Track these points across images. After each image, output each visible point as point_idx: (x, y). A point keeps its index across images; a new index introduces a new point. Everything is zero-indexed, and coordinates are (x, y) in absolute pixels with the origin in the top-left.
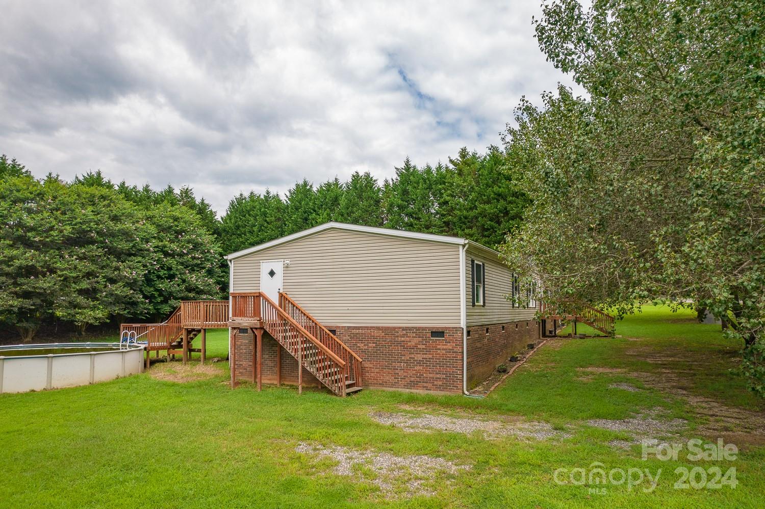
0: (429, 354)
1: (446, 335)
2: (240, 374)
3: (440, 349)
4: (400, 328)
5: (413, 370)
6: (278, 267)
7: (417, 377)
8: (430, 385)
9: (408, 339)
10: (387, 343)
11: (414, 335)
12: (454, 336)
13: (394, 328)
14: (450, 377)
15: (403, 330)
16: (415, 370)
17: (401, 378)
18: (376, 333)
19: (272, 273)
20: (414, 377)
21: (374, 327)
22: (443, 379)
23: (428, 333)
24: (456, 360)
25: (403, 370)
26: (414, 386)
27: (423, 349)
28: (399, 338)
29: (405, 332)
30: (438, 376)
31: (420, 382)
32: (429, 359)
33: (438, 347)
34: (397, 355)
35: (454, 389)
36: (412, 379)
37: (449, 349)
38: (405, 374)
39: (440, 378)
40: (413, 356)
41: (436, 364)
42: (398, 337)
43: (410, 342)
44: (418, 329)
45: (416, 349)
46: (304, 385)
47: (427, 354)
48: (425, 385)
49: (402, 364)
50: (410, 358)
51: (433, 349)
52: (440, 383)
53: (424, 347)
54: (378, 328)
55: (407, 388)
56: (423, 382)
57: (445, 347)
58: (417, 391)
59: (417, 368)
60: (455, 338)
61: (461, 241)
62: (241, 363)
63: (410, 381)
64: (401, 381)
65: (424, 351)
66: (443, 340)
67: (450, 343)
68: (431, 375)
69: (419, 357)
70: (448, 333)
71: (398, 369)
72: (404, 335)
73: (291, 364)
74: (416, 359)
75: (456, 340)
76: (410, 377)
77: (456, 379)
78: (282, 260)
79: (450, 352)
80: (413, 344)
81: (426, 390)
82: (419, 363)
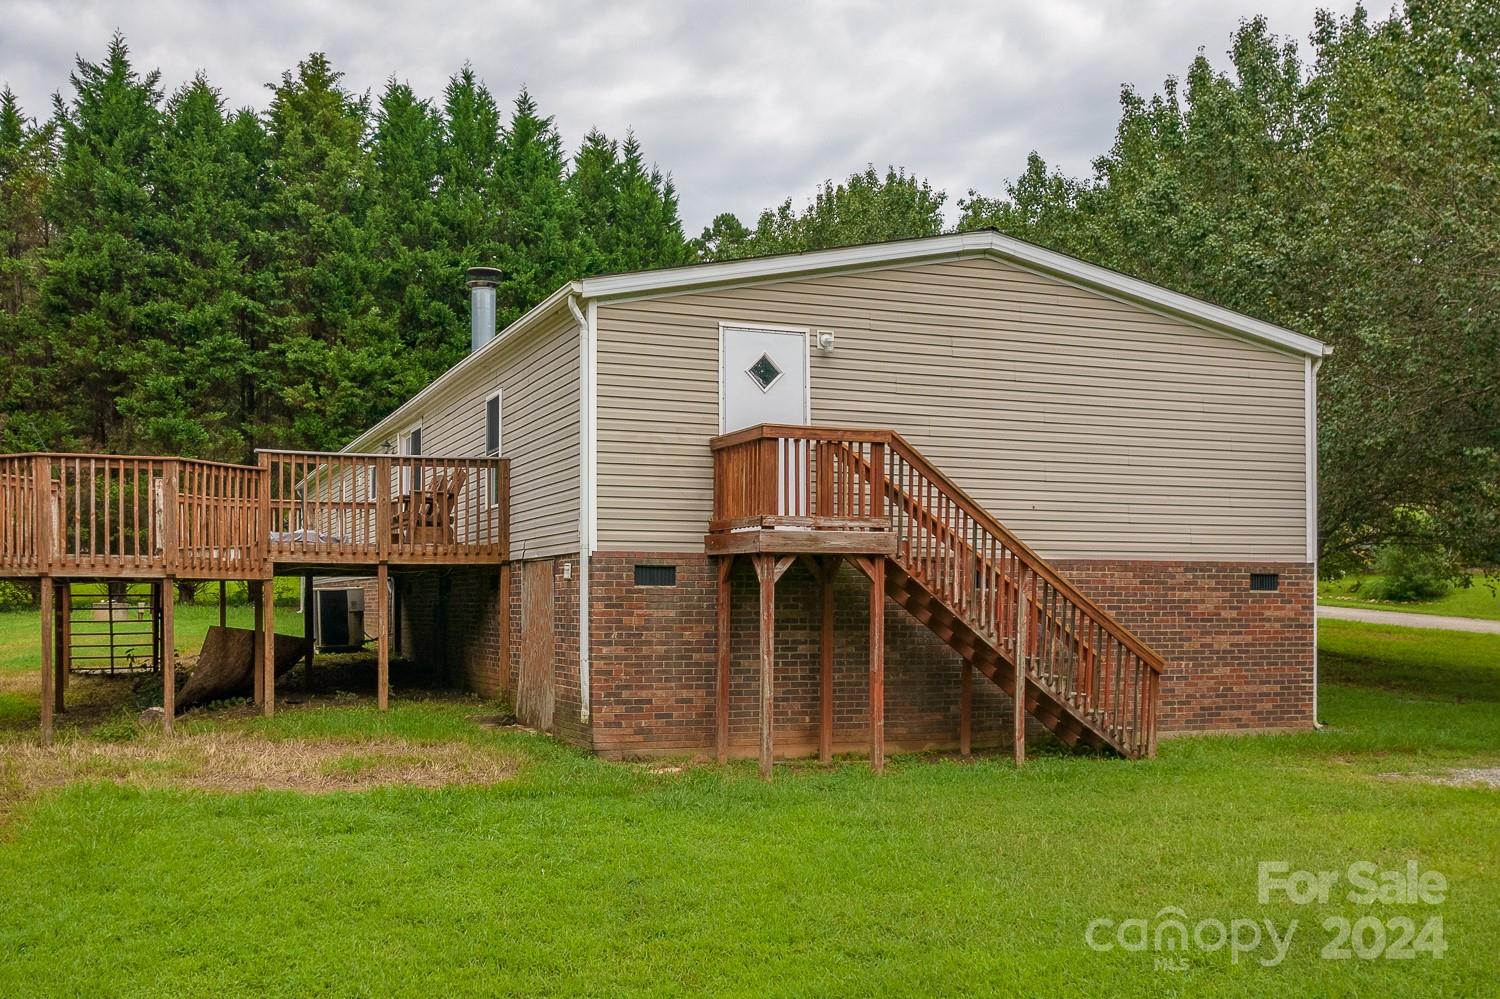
0: (1246, 633)
1: (1284, 584)
2: (639, 738)
3: (1269, 620)
4: (1178, 564)
5: (1208, 678)
6: (790, 351)
7: (1218, 696)
8: (1245, 714)
9: (1197, 595)
10: (1145, 608)
11: (1213, 583)
12: (1298, 584)
13: (1165, 565)
14: (1290, 688)
15: (1187, 570)
16: (1213, 678)
17: (1180, 703)
18: (1118, 579)
19: (765, 372)
20: (1211, 697)
21: (1113, 562)
22: (1276, 694)
23: (1243, 577)
24: (1303, 645)
25: (1186, 678)
26: (1211, 721)
27: (1233, 620)
28: (1178, 593)
29: (1190, 576)
30: (1265, 688)
31: (1225, 708)
32: (1246, 645)
33: (1267, 613)
34: (1171, 639)
35: (1297, 719)
36: (1207, 702)
37: (1290, 619)
38: (1190, 690)
39: (1268, 695)
40: (1208, 640)
41: (1261, 658)
42: (1173, 589)
43: (1203, 601)
44: (1222, 567)
45: (1217, 620)
46: (895, 749)
47: (1240, 633)
48: (1235, 714)
49: (1184, 663)
50: (1202, 646)
51: (1255, 621)
52: (1269, 706)
53: (1234, 614)
54: (1124, 566)
55: (1194, 728)
56: (1232, 708)
57: (1278, 613)
58: (1219, 732)
59: (1220, 671)
60: (1300, 590)
61: (1317, 348)
62: (644, 694)
63: (1202, 709)
64: (1180, 710)
65: (1234, 626)
66: (1276, 595)
67: (1290, 602)
68: (1250, 689)
69: (1223, 642)
70: (1286, 578)
71: (1171, 678)
72: (1190, 583)
73: (849, 684)
74: (1216, 647)
75: (1304, 596)
76: (1203, 696)
77: (1303, 694)
78: (806, 329)
79: (1291, 626)
80: (1210, 606)
81: (1239, 726)
82: (1223, 657)
